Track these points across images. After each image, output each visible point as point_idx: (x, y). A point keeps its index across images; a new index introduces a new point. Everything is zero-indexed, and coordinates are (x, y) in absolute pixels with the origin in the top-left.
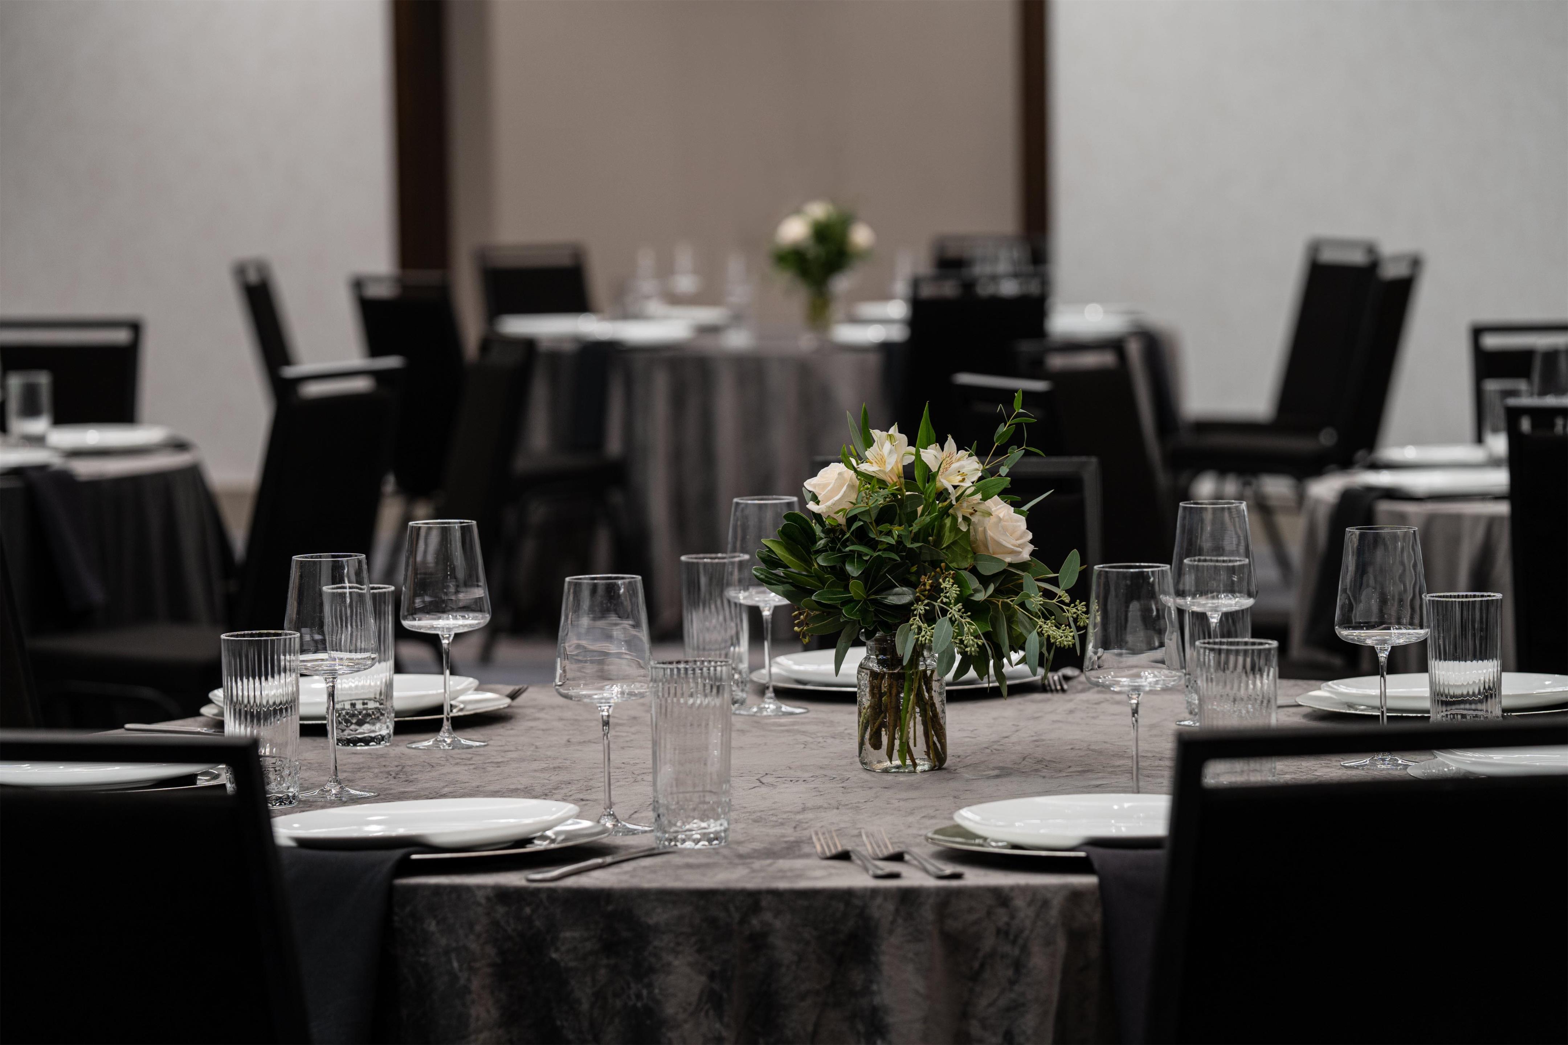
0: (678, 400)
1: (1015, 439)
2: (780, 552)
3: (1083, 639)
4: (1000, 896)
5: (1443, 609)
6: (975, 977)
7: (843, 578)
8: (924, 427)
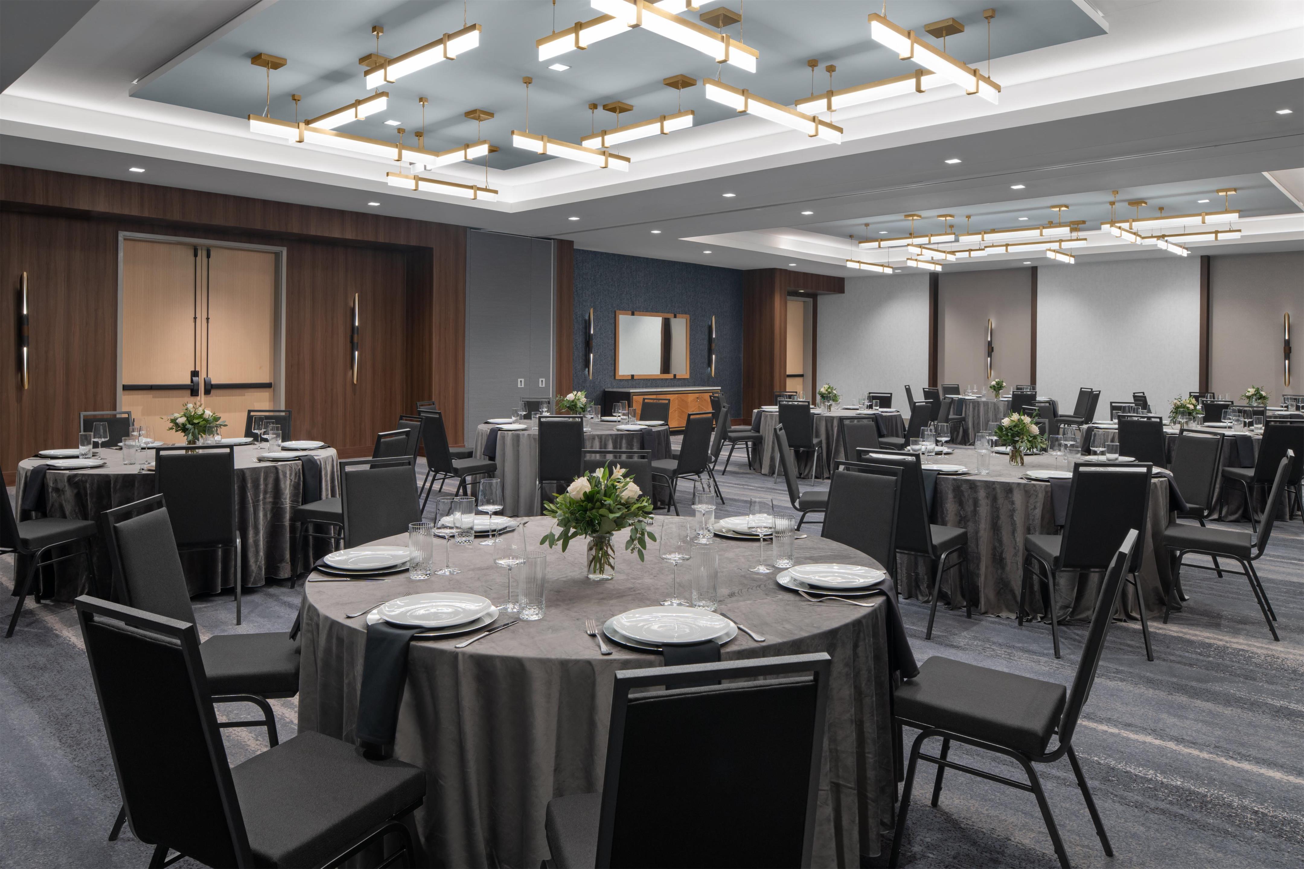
0: (974, 409)
1: (1037, 415)
2: (997, 431)
3: (1048, 447)
4: (1034, 485)
5: (1108, 445)
6: (1030, 497)
7: (1008, 435)
8: (1021, 413)
